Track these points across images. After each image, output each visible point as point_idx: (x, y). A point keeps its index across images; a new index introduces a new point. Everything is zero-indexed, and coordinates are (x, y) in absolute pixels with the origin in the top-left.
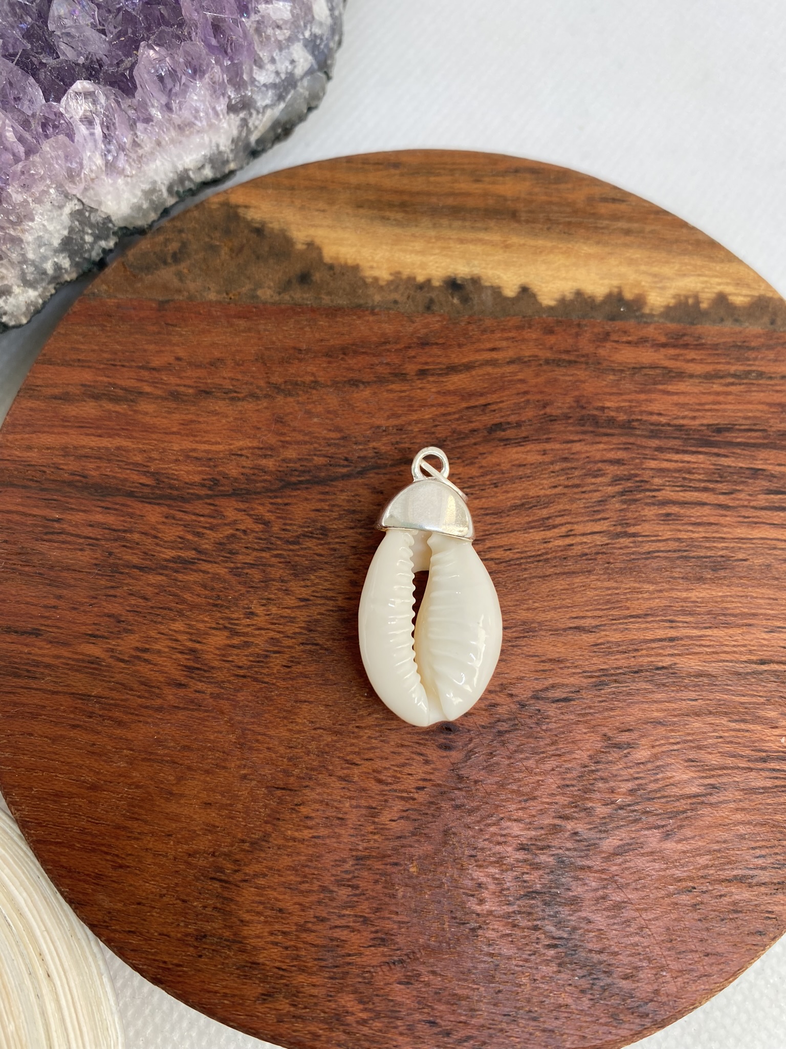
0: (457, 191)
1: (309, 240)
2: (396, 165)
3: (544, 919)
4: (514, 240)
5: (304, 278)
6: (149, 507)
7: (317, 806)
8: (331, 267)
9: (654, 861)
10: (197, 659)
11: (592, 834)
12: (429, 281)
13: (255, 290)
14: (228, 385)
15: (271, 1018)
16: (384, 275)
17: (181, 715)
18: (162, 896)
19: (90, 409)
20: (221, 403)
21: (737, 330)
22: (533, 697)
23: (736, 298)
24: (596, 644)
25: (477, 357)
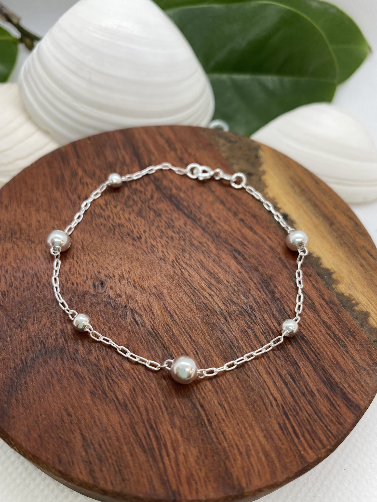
0: (324, 204)
1: (265, 170)
2: (317, 183)
4: (322, 228)
5: (249, 175)
8: (260, 180)
11: (80, 358)
13: (235, 164)
21: (358, 327)
22: (131, 310)
23: (372, 320)
24: (168, 325)
25: (262, 234)
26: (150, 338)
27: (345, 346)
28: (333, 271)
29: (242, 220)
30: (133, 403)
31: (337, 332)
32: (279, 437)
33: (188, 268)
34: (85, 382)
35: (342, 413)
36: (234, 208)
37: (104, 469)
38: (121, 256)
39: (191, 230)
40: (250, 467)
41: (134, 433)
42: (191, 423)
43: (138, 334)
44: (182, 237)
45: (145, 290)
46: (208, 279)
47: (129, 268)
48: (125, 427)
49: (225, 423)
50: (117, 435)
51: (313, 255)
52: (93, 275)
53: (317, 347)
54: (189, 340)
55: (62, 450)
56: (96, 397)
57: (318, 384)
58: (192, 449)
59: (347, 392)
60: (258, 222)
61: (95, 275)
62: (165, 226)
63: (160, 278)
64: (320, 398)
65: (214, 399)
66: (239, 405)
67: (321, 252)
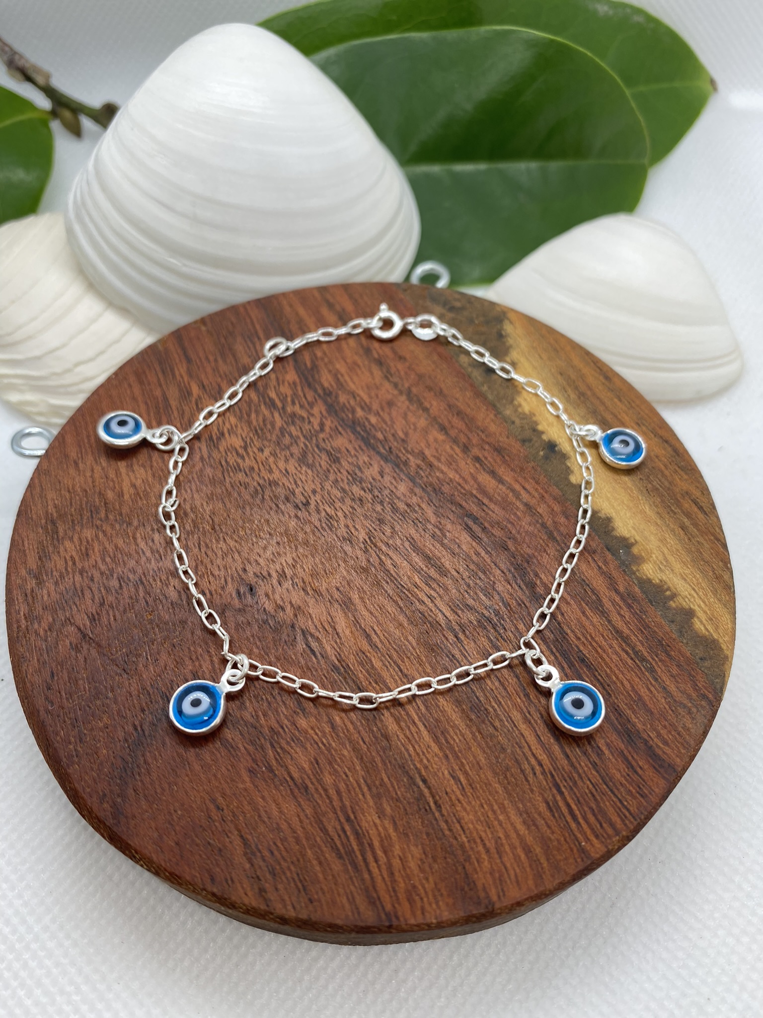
0: (619, 417)
2: (607, 378)
5: (489, 371)
9: (228, 770)
12: (543, 433)
16: (526, 408)
18: (69, 492)
20: (380, 373)
21: (674, 637)
22: (303, 631)
23: (699, 623)
24: (364, 653)
25: (513, 483)
26: (336, 676)
27: (652, 670)
28: (633, 541)
29: (477, 459)
30: (316, 783)
31: (640, 647)
32: (546, 823)
33: (390, 553)
34: (239, 754)
35: (645, 778)
36: (463, 439)
37: (280, 886)
38: (279, 539)
39: (391, 483)
40: (504, 870)
41: (321, 830)
42: (408, 809)
43: (316, 670)
44: (378, 497)
45: (322, 595)
46: (424, 569)
47: (293, 559)
48: (308, 821)
49: (462, 806)
50: (295, 835)
51: (599, 515)
52: (235, 575)
53: (606, 673)
55: (214, 862)
56: (257, 777)
57: (609, 735)
58: (412, 848)
59: (654, 745)
60: (504, 462)
61: (239, 575)
62: (348, 479)
63: (345, 573)
64: (611, 757)
65: (443, 767)
66: (483, 776)
67: (613, 507)
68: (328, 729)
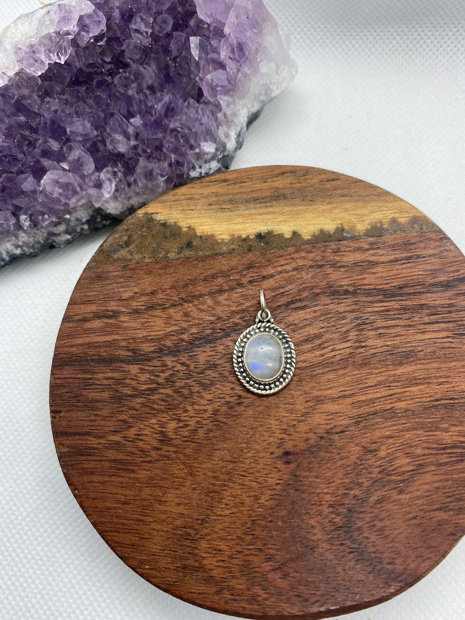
0: (255, 189)
1: (188, 225)
3: (346, 540)
4: (287, 209)
5: (189, 245)
6: (131, 366)
7: (229, 498)
8: (201, 237)
9: (395, 505)
10: (164, 436)
11: (364, 495)
12: (248, 236)
13: (167, 254)
14: (160, 302)
15: (222, 602)
16: (226, 237)
17: (160, 463)
18: (164, 550)
19: (97, 324)
20: (158, 311)
21: (404, 235)
22: (326, 433)
23: (401, 219)
24: (354, 403)
25: (276, 270)
26: (362, 424)
27: (418, 257)
28: (340, 225)
29: (251, 282)
30: (419, 459)
31: (403, 256)
34: (388, 496)
36: (232, 283)
41: (445, 465)
42: (449, 415)
43: (354, 434)
45: (308, 412)
46: (313, 345)
47: (276, 420)
48: (438, 471)
49: (456, 386)
50: (443, 480)
51: (316, 234)
52: (273, 460)
53: (412, 280)
54: (374, 389)
55: (444, 530)
56: (405, 490)
57: (445, 296)
59: (457, 277)
60: (259, 267)
61: (274, 458)
63: (299, 393)
64: (456, 301)
65: (433, 387)
66: (445, 369)
67: (315, 224)
68: (391, 441)
